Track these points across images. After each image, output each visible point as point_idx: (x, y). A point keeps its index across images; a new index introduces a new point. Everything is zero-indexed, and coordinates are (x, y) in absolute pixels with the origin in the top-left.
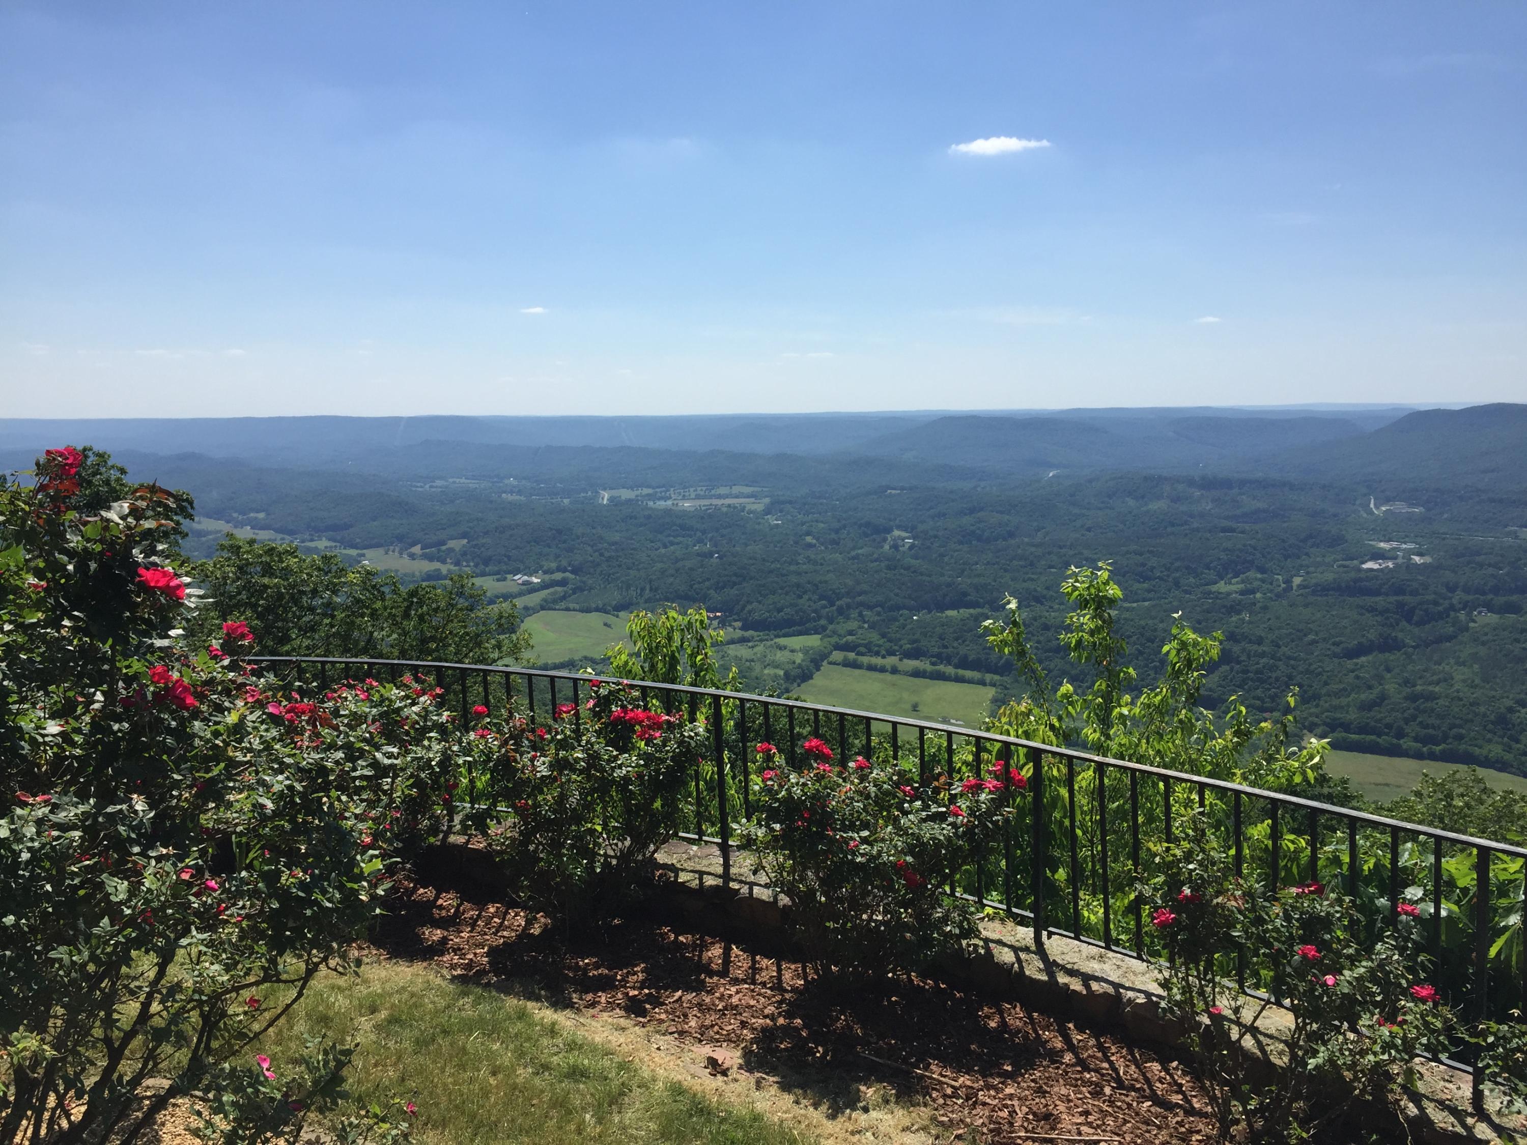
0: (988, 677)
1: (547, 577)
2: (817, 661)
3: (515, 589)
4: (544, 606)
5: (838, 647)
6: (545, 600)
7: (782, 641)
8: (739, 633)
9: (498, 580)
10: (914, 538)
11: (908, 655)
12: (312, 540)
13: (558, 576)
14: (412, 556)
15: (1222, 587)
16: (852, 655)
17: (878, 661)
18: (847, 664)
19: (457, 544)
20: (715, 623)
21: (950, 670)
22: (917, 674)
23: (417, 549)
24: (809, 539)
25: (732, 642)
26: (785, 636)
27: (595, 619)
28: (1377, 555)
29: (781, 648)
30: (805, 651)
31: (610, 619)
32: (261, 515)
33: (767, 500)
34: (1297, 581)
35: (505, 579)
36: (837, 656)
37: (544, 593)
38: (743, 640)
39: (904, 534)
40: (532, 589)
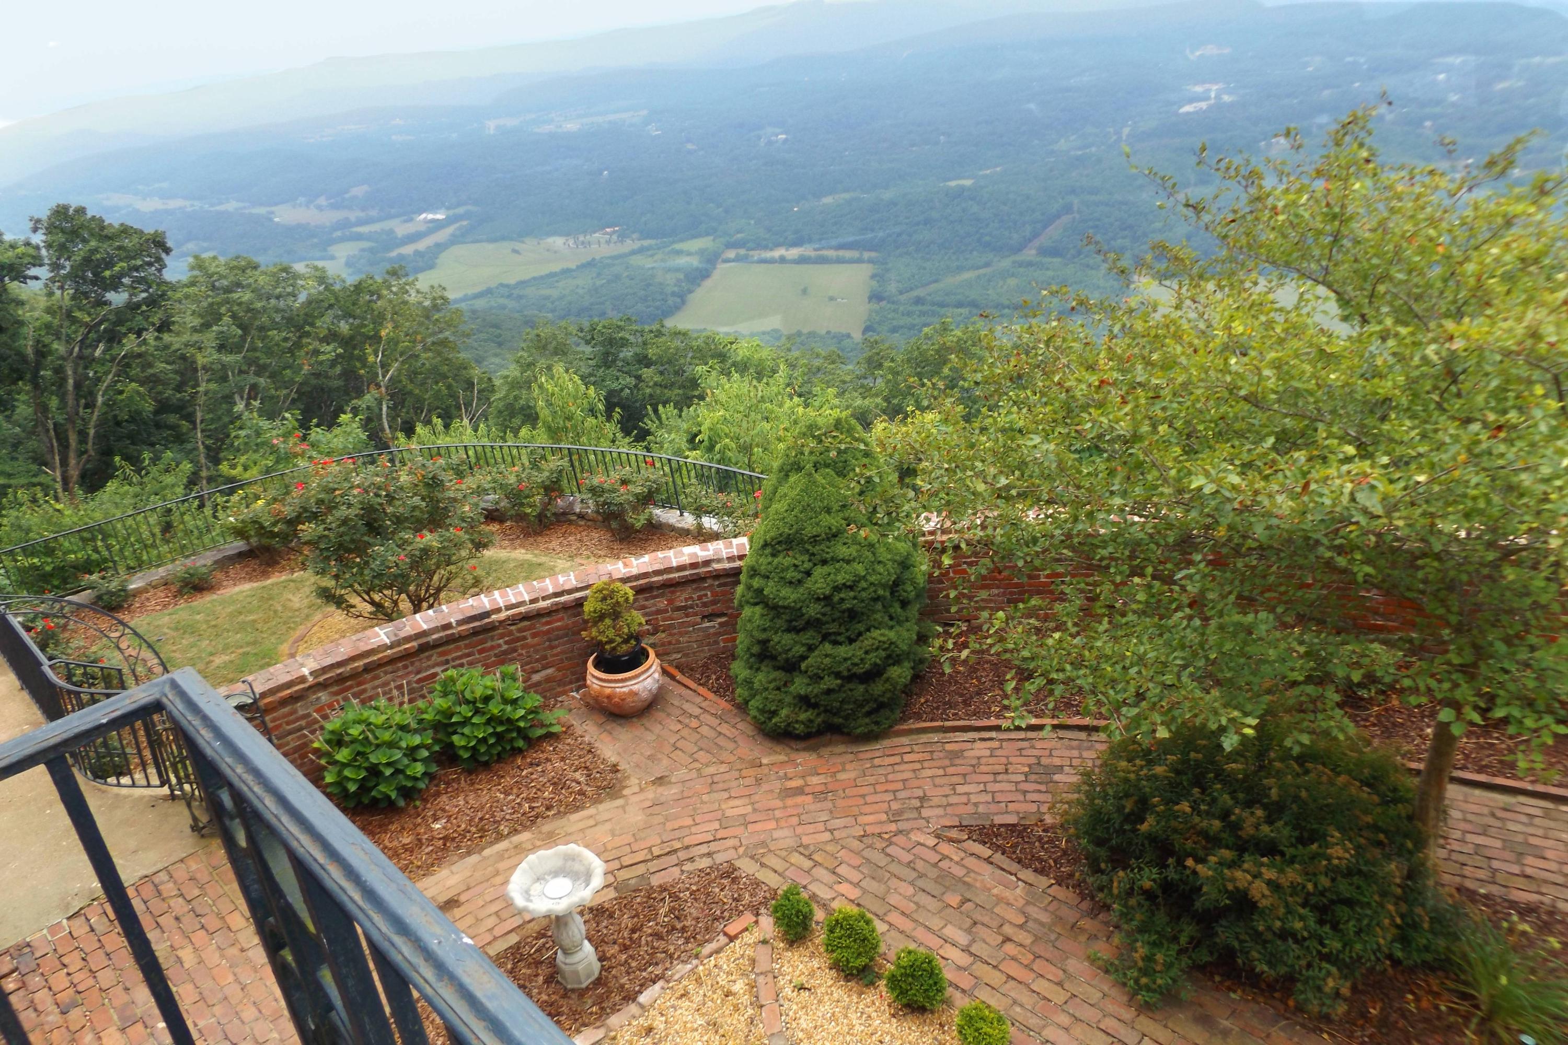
0: (866, 255)
1: (451, 212)
2: (712, 260)
3: (423, 228)
4: (454, 241)
5: (729, 246)
6: (453, 235)
7: (677, 246)
8: (637, 245)
9: (406, 221)
10: (785, 133)
11: (794, 244)
12: (221, 203)
13: (461, 210)
14: (320, 208)
15: (1062, 145)
16: (742, 252)
17: (768, 255)
18: (738, 259)
19: (359, 191)
20: (615, 237)
21: (831, 253)
22: (802, 260)
23: (322, 201)
24: (690, 146)
25: (633, 253)
26: (682, 240)
27: (505, 247)
28: (1191, 101)
29: (679, 253)
30: (701, 252)
31: (518, 246)
32: (165, 185)
33: (645, 112)
34: (1126, 131)
35: (411, 220)
36: (731, 254)
37: (450, 230)
38: (641, 251)
39: (778, 130)
40: (438, 226)
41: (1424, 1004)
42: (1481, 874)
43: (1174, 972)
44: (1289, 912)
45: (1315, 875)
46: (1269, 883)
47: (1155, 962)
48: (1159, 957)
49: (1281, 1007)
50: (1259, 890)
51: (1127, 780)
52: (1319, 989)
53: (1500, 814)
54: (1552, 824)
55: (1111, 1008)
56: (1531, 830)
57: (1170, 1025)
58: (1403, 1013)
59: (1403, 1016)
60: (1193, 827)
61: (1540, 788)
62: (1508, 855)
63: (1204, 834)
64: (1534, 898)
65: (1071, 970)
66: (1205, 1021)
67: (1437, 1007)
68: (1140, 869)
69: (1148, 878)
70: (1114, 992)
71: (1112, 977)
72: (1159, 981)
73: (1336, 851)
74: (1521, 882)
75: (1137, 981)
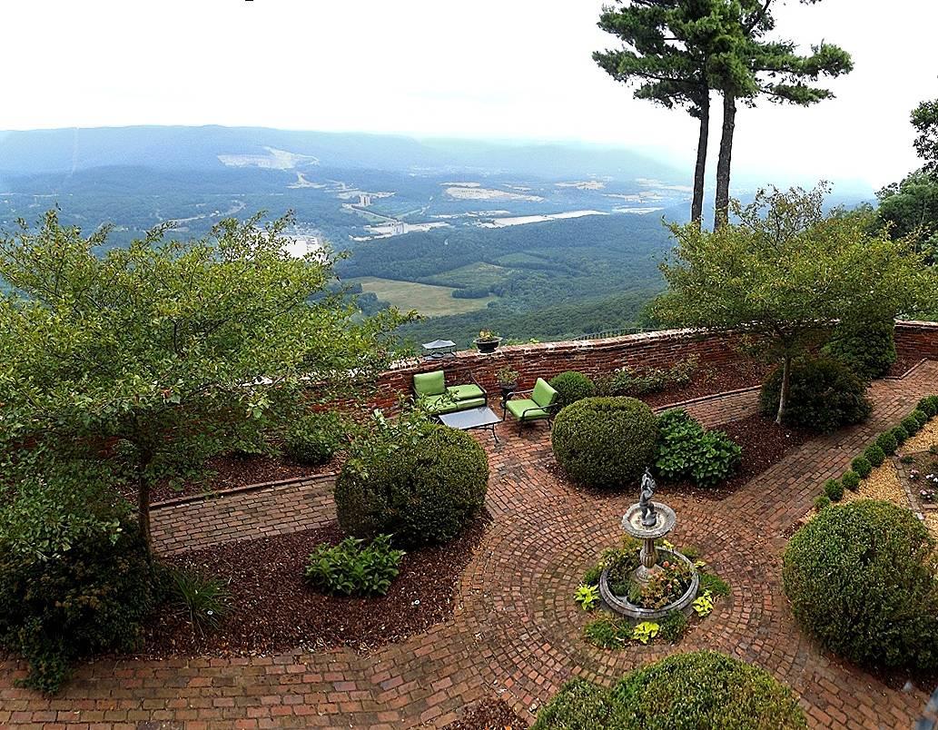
41: (168, 619)
42: (163, 549)
43: (62, 668)
44: (110, 606)
45: (115, 583)
46: (97, 595)
47: (52, 667)
48: (54, 664)
49: (113, 656)
50: (94, 602)
51: (11, 574)
52: (134, 636)
53: (158, 519)
54: (177, 515)
55: (35, 707)
56: (171, 521)
57: (68, 697)
58: (162, 628)
59: (163, 630)
60: (52, 585)
61: (168, 502)
62: (169, 536)
63: (58, 586)
64: (184, 549)
65: (5, 697)
66: (83, 684)
67: (173, 617)
68: (31, 621)
69: (36, 624)
70: (34, 696)
71: (31, 688)
72: (57, 676)
73: (123, 566)
74: (177, 545)
75: (45, 683)
